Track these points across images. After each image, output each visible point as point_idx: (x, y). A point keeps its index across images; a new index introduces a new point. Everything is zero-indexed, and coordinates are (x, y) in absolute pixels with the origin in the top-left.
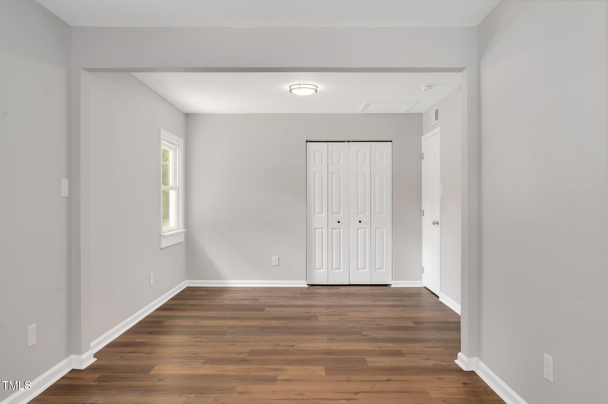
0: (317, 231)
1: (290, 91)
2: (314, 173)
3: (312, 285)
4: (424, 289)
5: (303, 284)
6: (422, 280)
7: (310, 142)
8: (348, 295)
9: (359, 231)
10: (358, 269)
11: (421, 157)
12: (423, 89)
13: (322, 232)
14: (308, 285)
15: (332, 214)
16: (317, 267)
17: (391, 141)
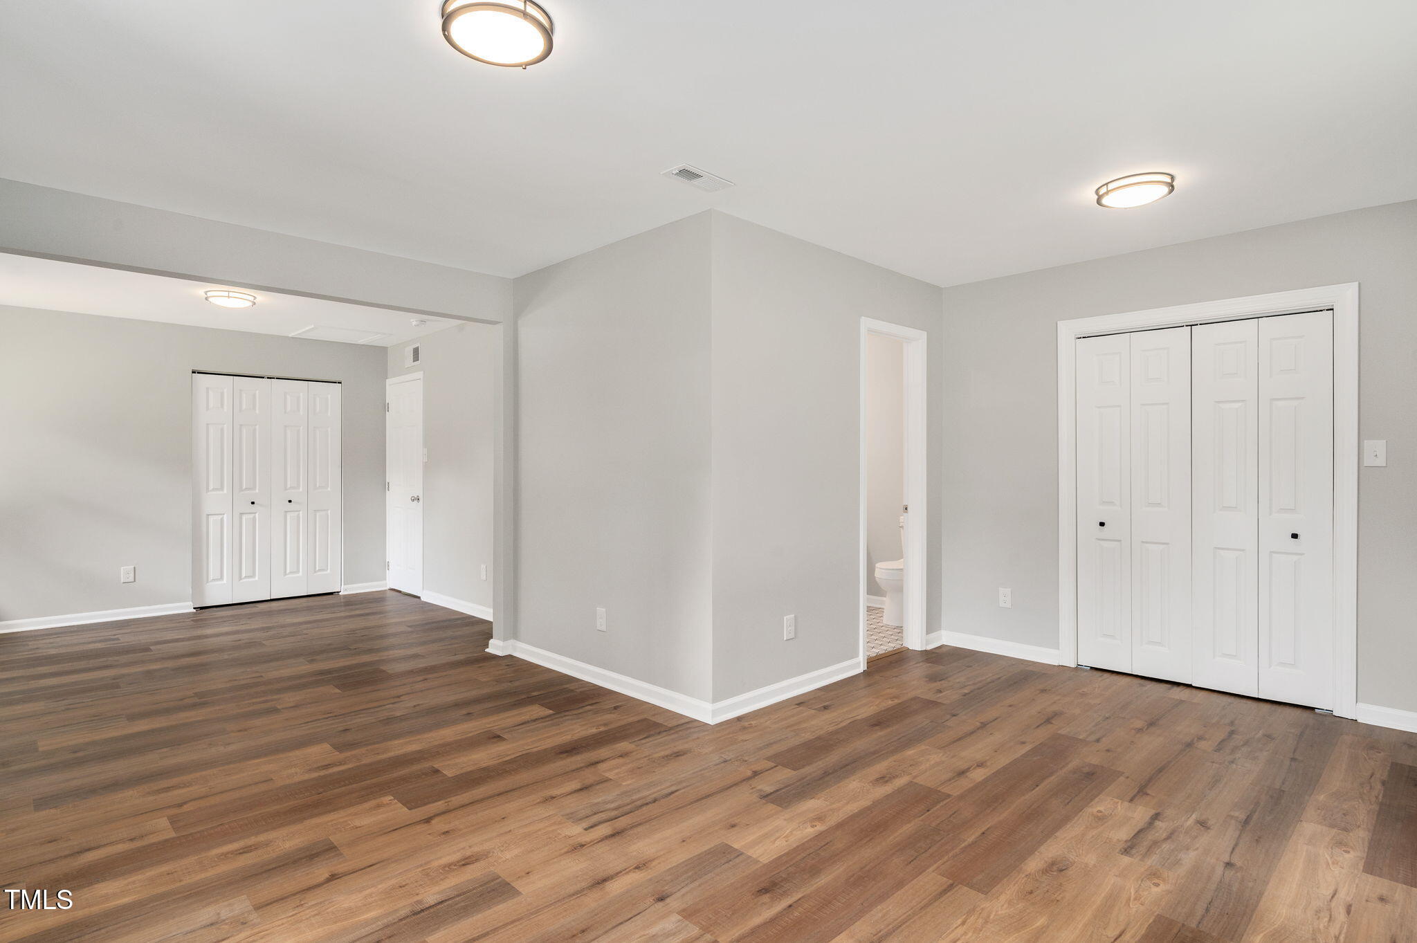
0: (211, 519)
1: (206, 299)
2: (208, 424)
3: (202, 608)
4: (389, 592)
5: (187, 608)
6: (385, 579)
7: (198, 373)
8: (270, 613)
9: (288, 517)
10: (285, 574)
11: (385, 407)
12: (414, 323)
13: (222, 520)
14: (194, 608)
15: (241, 490)
16: (211, 577)
17: (340, 383)
